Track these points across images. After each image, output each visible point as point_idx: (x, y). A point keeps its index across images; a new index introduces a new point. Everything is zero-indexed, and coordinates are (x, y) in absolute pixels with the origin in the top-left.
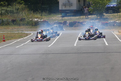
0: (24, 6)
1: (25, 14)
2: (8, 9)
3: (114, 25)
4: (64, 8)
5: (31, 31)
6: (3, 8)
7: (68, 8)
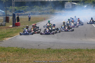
0: (52, 7)
1: (52, 10)
2: (46, 8)
4: (67, 8)
5: (53, 16)
6: (44, 8)
7: (68, 8)
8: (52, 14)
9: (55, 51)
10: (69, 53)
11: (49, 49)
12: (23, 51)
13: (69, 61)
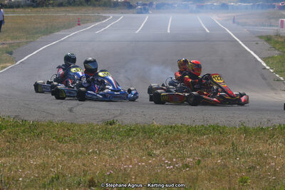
3: (211, 9)
8: (99, 6)
9: (131, 133)
10: (180, 138)
11: (111, 124)
12: (23, 128)
13: (187, 166)
